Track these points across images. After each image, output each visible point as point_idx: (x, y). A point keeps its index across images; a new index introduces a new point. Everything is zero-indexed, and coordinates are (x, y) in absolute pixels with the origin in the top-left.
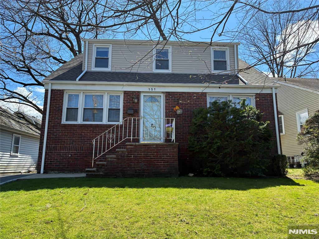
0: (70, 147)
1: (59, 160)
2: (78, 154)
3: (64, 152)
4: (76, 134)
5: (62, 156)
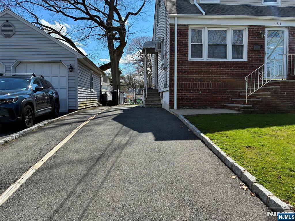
0: (199, 83)
1: (190, 96)
2: (207, 91)
3: (193, 89)
4: (204, 71)
5: (192, 93)
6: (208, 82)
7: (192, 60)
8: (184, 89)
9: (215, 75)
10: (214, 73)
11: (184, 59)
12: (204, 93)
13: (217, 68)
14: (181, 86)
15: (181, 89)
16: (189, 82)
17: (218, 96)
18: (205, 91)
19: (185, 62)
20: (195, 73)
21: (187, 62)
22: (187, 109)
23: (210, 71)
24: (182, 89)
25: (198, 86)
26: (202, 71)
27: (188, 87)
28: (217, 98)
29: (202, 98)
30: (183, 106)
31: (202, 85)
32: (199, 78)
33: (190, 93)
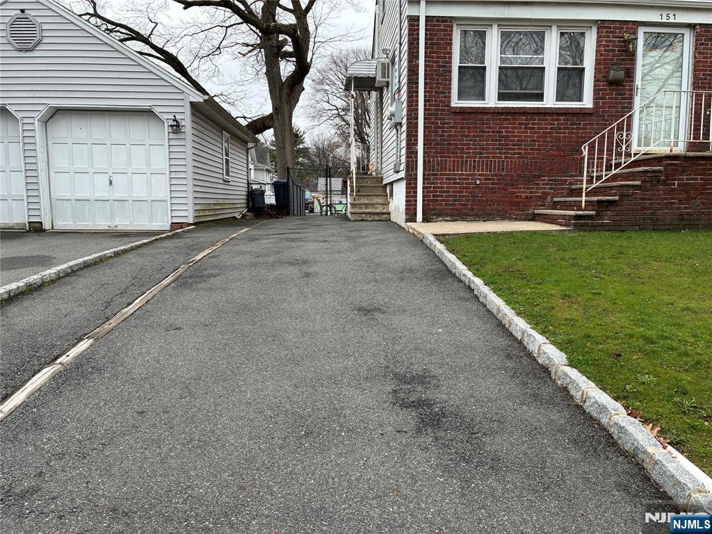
0: (475, 161)
1: (453, 192)
2: (494, 179)
3: (463, 175)
4: (489, 132)
5: (458, 183)
6: (497, 157)
7: (460, 106)
8: (441, 175)
9: (514, 141)
10: (512, 136)
11: (442, 101)
12: (488, 184)
13: (520, 124)
14: (433, 166)
15: (433, 175)
16: (454, 157)
17: (519, 192)
18: (490, 179)
19: (444, 110)
20: (468, 136)
21: (448, 110)
22: (447, 221)
23: (501, 132)
24: (436, 175)
25: (474, 168)
26: (484, 132)
27: (450, 170)
28: (517, 196)
29: (481, 197)
30: (439, 215)
31: (483, 166)
32: (476, 149)
33: (454, 183)
